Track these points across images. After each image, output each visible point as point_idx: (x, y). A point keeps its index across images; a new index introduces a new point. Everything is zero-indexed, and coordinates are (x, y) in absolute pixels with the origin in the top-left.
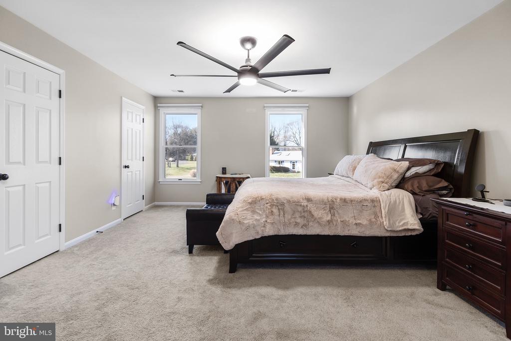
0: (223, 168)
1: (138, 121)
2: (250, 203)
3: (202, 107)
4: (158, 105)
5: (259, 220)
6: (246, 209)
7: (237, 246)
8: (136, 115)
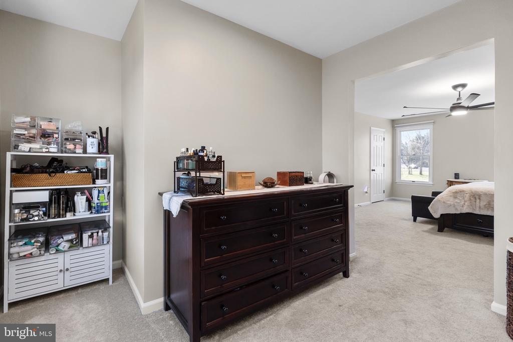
0: (455, 174)
1: (381, 139)
2: (454, 193)
3: (434, 122)
4: (396, 126)
5: (459, 203)
6: (450, 196)
7: (442, 215)
8: (374, 135)
